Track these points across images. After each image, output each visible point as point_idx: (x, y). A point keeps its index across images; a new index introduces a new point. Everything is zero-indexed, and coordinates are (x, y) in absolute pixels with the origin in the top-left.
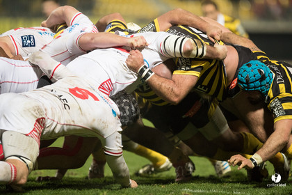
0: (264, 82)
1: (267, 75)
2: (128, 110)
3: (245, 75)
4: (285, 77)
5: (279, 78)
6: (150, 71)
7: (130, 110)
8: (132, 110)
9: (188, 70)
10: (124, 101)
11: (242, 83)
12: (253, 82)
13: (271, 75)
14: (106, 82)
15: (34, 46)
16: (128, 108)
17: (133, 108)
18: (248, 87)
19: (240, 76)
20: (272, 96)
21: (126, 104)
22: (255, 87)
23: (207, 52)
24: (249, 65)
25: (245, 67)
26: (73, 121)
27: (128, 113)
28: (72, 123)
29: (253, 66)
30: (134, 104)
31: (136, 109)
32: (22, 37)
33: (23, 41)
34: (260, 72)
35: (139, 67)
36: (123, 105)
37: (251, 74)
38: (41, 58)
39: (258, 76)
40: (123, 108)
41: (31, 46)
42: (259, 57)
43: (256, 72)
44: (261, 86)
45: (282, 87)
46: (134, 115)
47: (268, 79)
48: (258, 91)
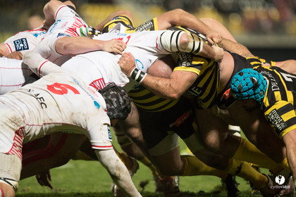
0: (258, 90)
1: (260, 83)
2: (116, 102)
3: (237, 84)
4: (280, 84)
5: (274, 85)
6: (142, 73)
7: (118, 101)
8: (120, 102)
9: (189, 66)
10: (112, 93)
11: (235, 92)
12: (246, 91)
13: (264, 82)
14: (98, 80)
15: (28, 48)
16: (115, 100)
17: (121, 100)
18: (242, 96)
19: (233, 86)
20: (267, 104)
21: (113, 96)
22: (248, 96)
23: (204, 47)
24: (241, 74)
25: (237, 76)
26: (51, 120)
27: (116, 105)
28: (50, 122)
29: (245, 75)
30: (122, 96)
31: (125, 101)
32: (14, 42)
33: (16, 45)
34: (253, 80)
35: (131, 70)
36: (110, 97)
37: (244, 83)
38: (29, 58)
39: (251, 84)
40: (110, 100)
41: (24, 49)
42: (252, 63)
43: (248, 80)
44: (255, 94)
45: (277, 94)
46: (123, 107)
47: (261, 87)
48: (252, 99)
